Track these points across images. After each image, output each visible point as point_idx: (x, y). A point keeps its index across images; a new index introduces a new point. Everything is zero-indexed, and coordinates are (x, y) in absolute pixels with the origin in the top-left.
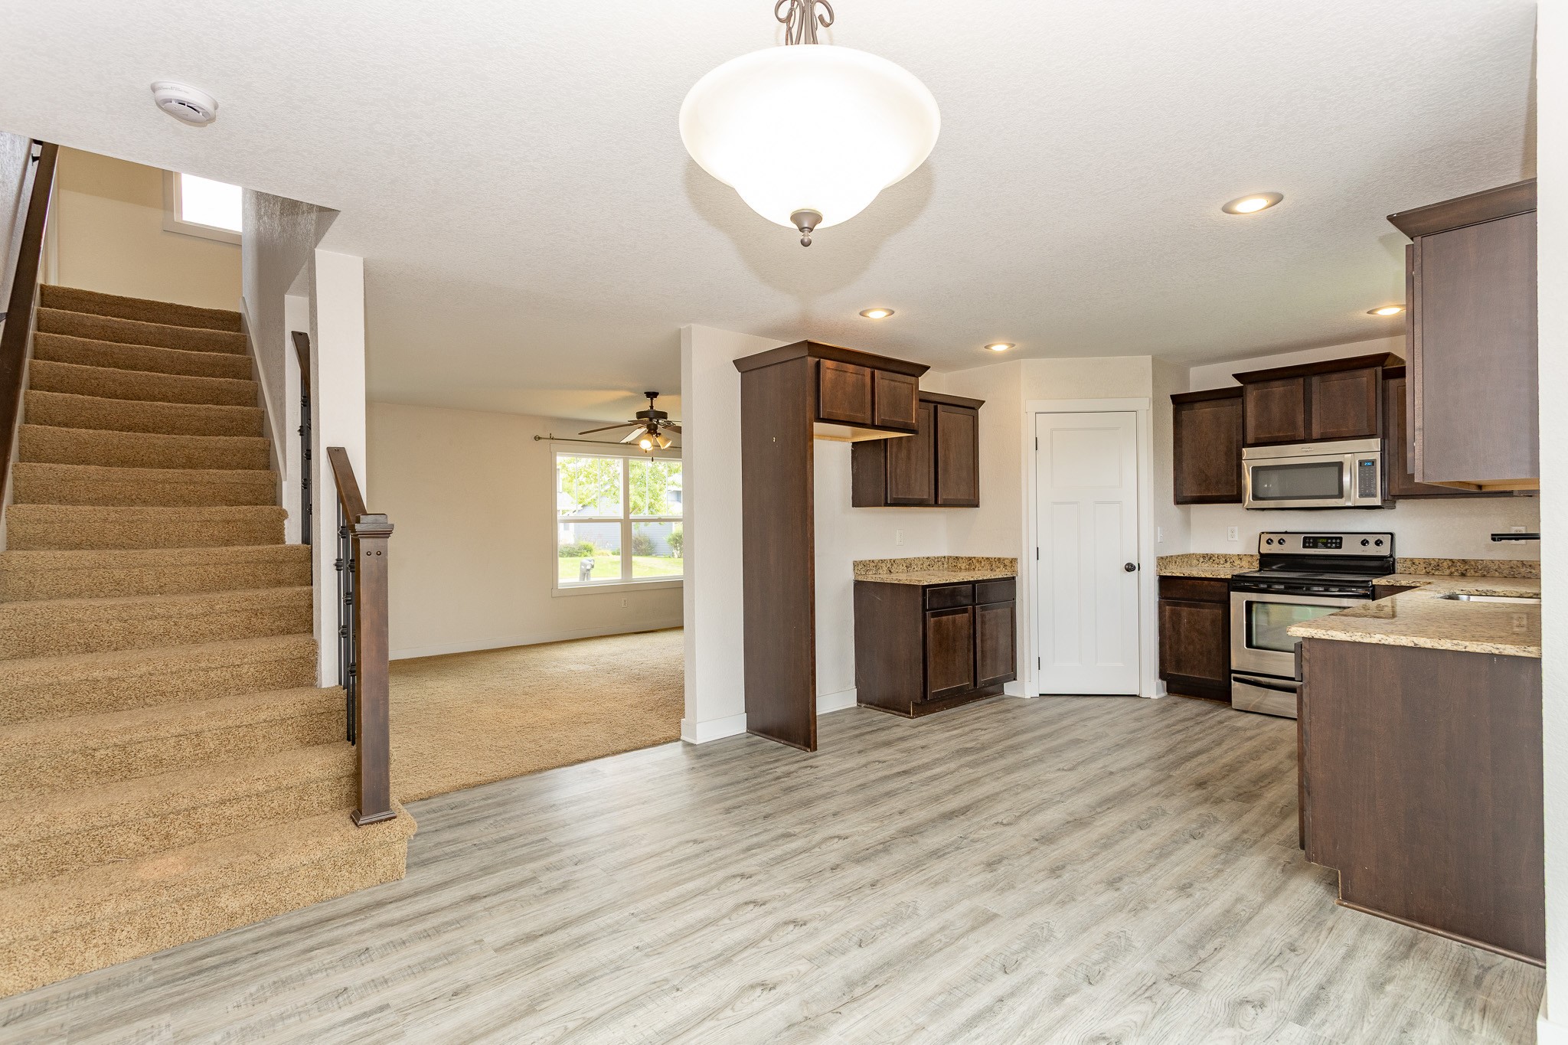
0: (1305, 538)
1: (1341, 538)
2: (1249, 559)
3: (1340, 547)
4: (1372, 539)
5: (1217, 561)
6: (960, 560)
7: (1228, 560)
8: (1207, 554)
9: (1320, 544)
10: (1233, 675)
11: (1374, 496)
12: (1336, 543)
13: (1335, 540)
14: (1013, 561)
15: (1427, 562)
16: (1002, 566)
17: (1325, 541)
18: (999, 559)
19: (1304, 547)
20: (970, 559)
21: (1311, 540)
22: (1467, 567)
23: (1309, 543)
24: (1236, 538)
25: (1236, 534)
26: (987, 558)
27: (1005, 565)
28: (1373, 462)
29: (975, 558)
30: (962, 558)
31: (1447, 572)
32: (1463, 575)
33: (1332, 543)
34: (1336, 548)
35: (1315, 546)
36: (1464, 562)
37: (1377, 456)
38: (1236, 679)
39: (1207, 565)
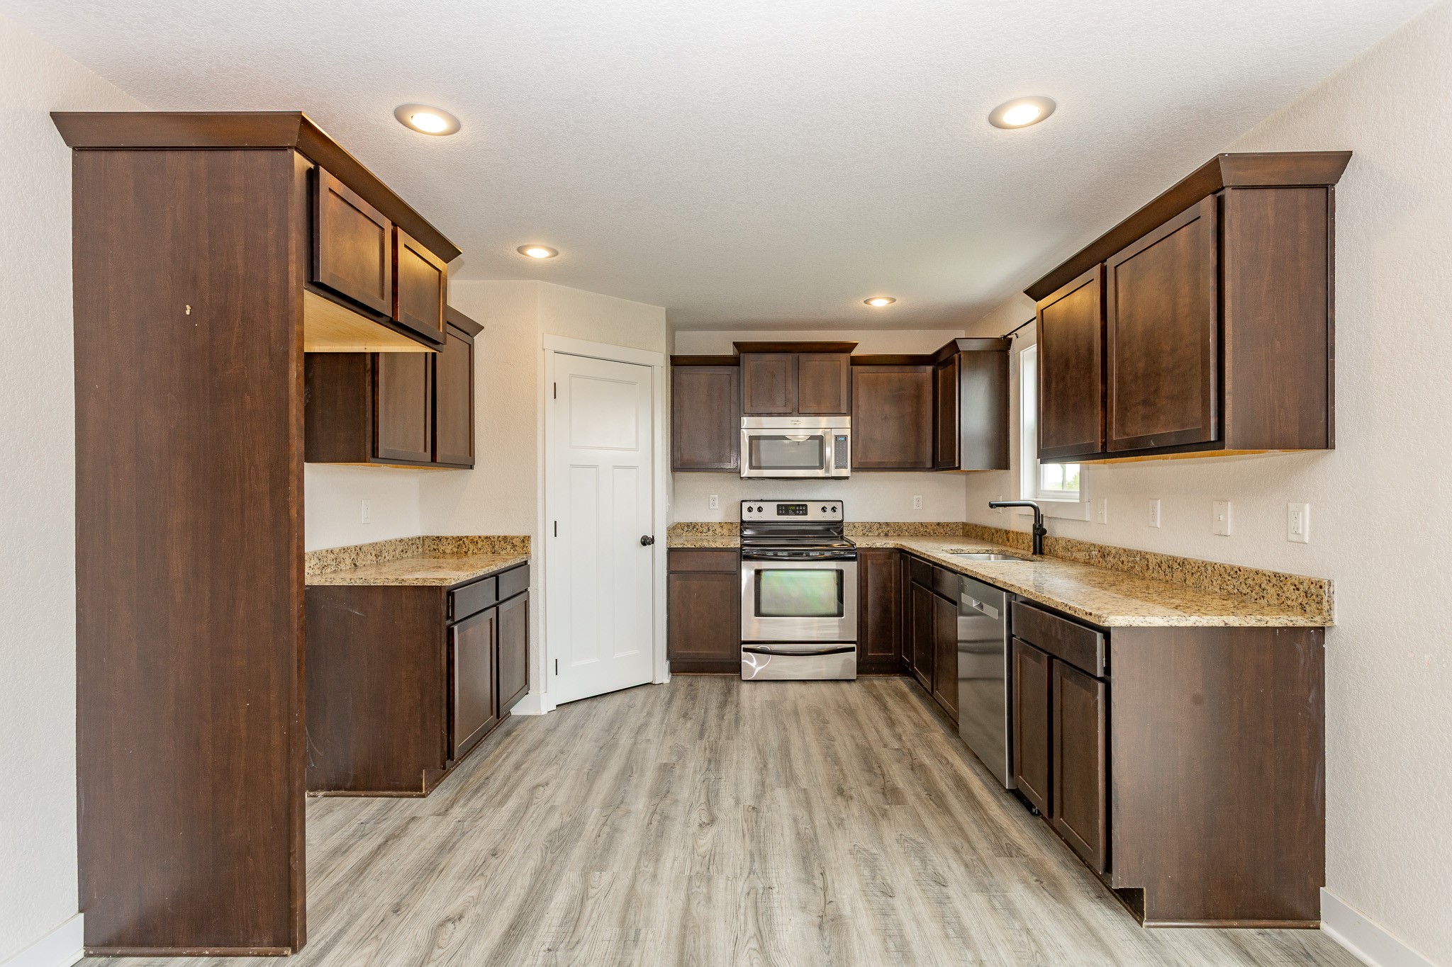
0: (778, 506)
1: (806, 506)
2: (730, 527)
3: (806, 514)
4: (829, 506)
5: (700, 529)
6: (444, 541)
7: (710, 528)
8: (691, 523)
9: (790, 511)
10: (743, 646)
11: (845, 467)
12: (802, 510)
13: (801, 508)
14: (525, 540)
15: (864, 524)
16: (509, 547)
17: (794, 508)
18: (505, 538)
19: (778, 514)
20: (460, 539)
21: (783, 509)
22: (889, 529)
23: (782, 510)
24: (717, 507)
25: (717, 502)
26: (487, 538)
27: (514, 546)
28: (846, 437)
29: (467, 537)
30: (447, 538)
31: (876, 533)
32: (886, 535)
33: (799, 510)
34: (803, 514)
35: (787, 513)
36: (887, 524)
37: (848, 432)
38: (746, 650)
39: (691, 534)
